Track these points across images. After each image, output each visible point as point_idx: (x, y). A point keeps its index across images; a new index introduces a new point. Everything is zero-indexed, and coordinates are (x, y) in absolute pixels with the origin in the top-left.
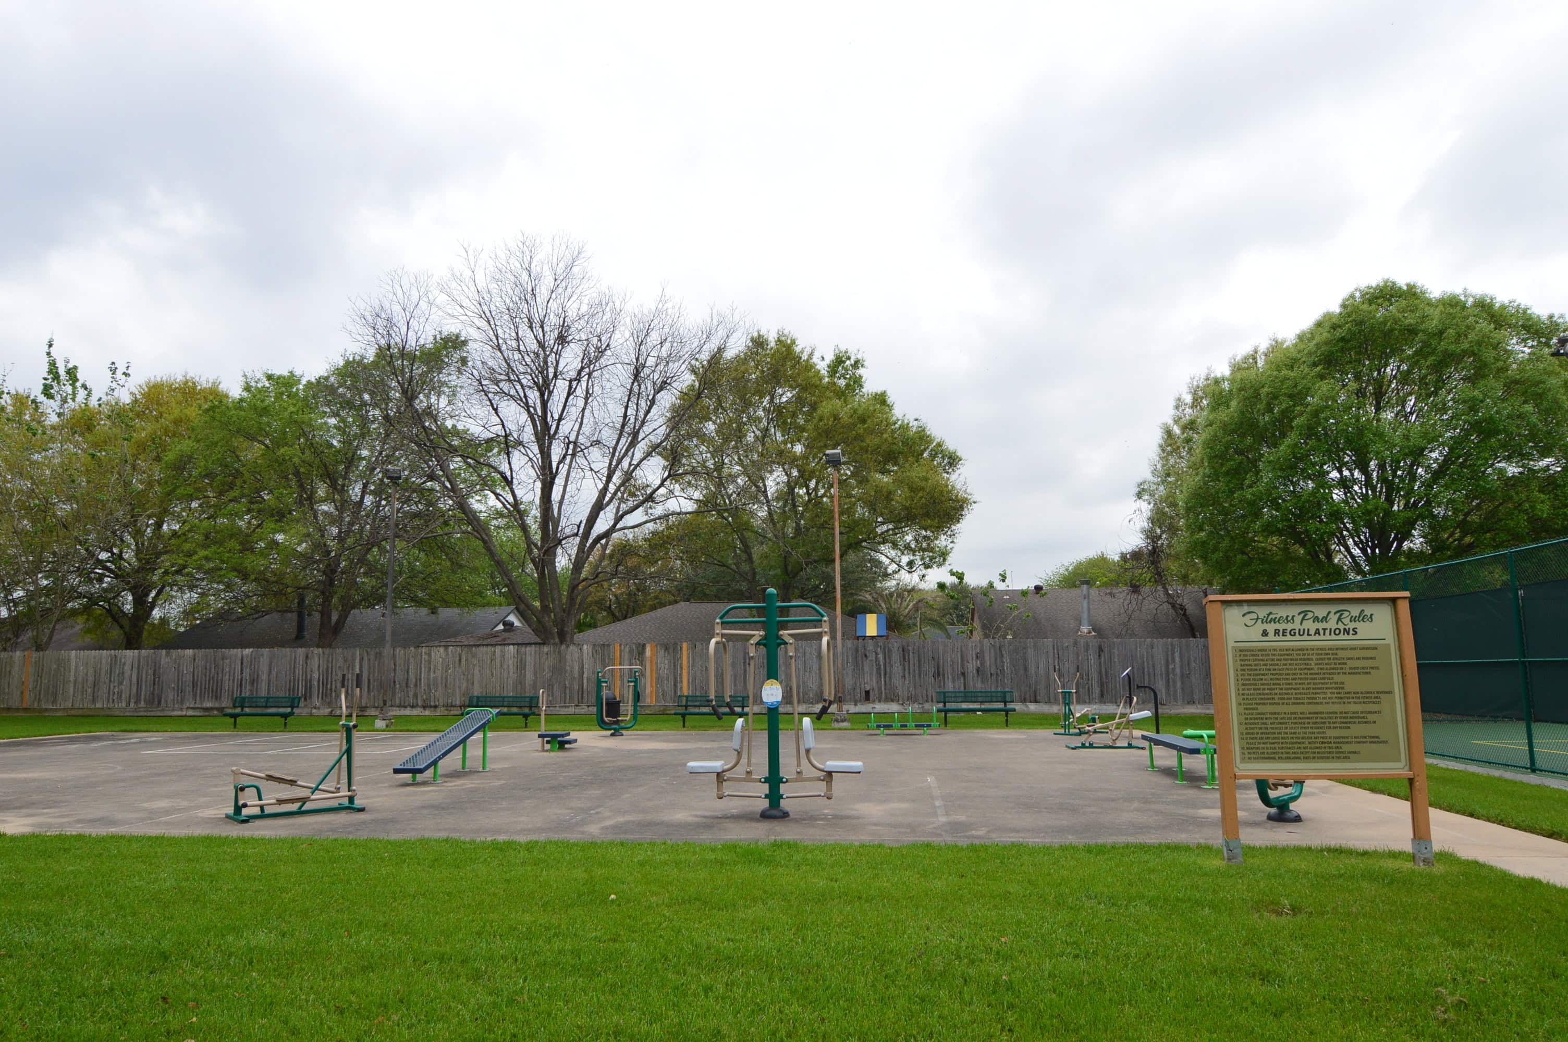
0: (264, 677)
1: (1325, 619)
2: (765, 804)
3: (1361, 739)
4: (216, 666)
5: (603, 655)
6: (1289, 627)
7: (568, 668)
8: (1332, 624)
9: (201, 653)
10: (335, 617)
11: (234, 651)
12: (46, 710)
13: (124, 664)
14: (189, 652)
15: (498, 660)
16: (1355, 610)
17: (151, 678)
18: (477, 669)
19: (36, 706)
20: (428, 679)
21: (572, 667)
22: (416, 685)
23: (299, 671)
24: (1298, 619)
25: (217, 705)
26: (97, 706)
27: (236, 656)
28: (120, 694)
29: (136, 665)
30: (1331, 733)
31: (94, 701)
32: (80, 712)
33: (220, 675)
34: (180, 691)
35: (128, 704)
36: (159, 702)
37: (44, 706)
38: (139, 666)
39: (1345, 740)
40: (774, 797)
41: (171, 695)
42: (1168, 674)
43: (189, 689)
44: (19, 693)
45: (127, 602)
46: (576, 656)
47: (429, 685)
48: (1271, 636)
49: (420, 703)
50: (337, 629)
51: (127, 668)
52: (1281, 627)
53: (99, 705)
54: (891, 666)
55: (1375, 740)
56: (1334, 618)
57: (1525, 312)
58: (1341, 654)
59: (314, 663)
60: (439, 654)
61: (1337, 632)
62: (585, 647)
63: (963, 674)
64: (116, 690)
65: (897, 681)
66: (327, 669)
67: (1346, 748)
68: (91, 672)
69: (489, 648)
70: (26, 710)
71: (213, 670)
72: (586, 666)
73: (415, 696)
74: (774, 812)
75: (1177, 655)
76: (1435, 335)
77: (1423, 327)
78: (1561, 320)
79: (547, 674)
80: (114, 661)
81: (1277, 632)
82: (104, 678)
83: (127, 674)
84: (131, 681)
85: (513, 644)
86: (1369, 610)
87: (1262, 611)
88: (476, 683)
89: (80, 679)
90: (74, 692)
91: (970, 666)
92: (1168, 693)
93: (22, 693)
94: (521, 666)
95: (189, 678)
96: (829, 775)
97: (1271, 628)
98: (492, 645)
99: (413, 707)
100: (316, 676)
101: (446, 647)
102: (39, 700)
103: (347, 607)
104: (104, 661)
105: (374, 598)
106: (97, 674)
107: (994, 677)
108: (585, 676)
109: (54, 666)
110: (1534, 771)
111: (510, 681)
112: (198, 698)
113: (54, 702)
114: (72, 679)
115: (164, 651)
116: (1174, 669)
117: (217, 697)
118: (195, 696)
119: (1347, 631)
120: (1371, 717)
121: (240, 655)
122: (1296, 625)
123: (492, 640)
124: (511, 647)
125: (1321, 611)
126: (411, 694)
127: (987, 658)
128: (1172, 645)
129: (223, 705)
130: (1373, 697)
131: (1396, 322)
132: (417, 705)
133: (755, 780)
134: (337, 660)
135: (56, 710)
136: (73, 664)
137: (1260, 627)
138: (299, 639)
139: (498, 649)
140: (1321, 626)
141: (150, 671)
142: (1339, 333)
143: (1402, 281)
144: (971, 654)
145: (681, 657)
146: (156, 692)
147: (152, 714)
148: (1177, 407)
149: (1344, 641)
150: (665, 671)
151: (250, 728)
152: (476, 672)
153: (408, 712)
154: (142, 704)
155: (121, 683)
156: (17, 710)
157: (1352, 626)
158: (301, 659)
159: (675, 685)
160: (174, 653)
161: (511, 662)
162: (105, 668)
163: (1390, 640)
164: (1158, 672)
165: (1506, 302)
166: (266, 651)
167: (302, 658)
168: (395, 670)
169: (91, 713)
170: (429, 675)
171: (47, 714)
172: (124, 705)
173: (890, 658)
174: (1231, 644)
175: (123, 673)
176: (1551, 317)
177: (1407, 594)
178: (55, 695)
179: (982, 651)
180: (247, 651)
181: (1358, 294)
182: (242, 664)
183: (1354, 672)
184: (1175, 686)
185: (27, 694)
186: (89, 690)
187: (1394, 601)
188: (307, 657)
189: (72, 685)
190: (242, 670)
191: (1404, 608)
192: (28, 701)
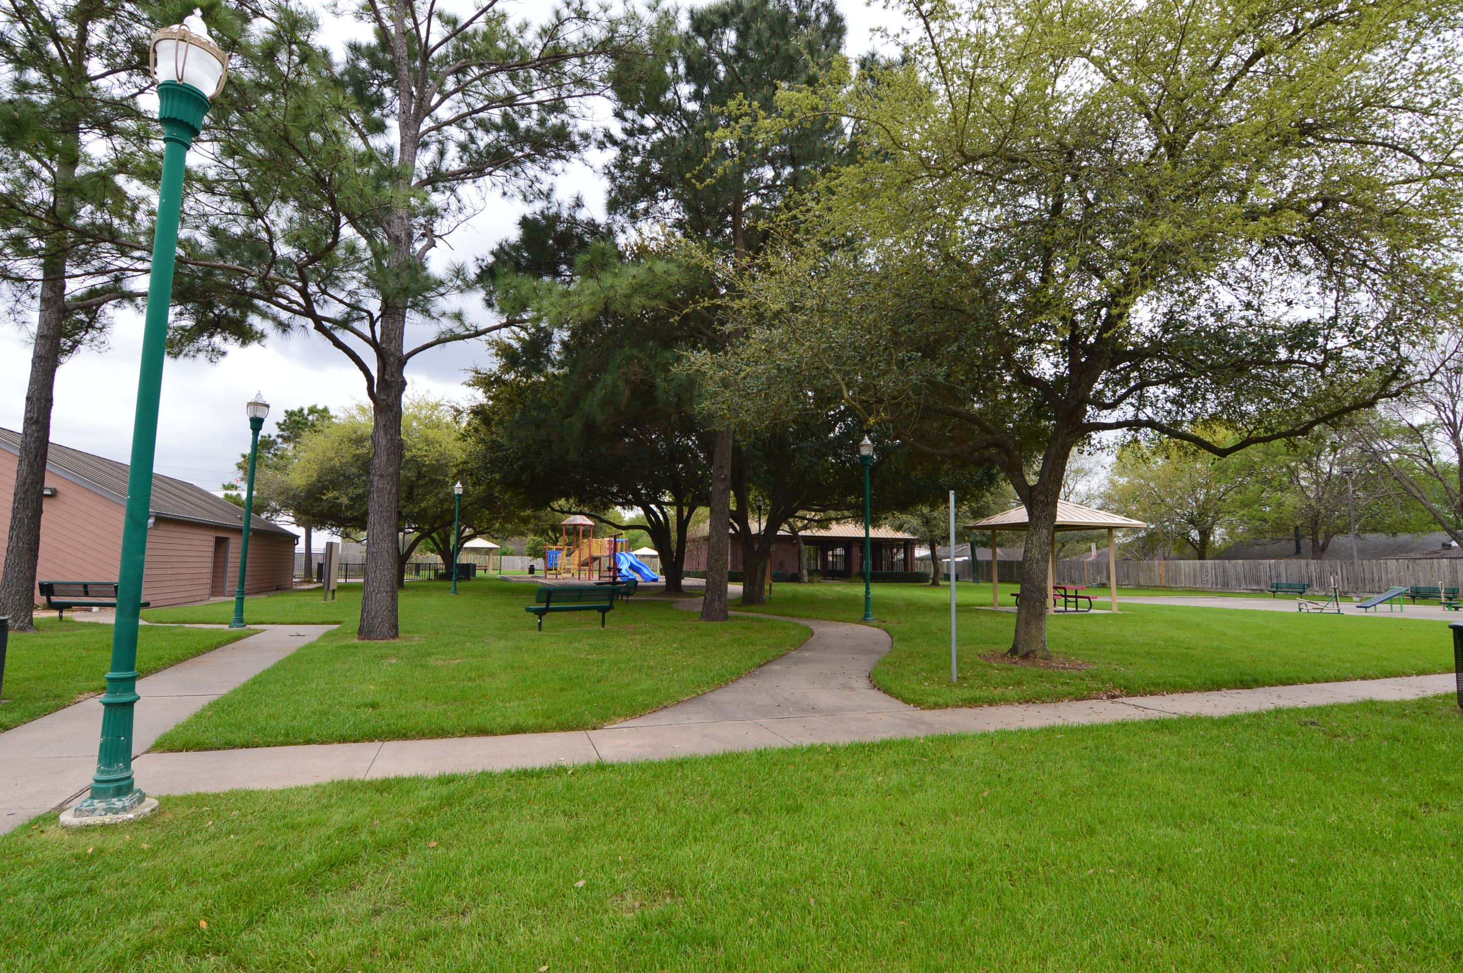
0: (1284, 575)
4: (1257, 568)
9: (1246, 562)
10: (1321, 542)
11: (1267, 561)
12: (1175, 587)
14: (1240, 561)
15: (1436, 568)
17: (1220, 573)
18: (1421, 572)
19: (1168, 585)
22: (1379, 581)
23: (1303, 572)
25: (1260, 587)
26: (1197, 586)
27: (1264, 563)
28: (1208, 581)
29: (1213, 566)
31: (1195, 584)
32: (1190, 589)
33: (1259, 573)
34: (1238, 580)
35: (1214, 586)
36: (1228, 584)
37: (1173, 585)
38: (1216, 568)
41: (1233, 582)
43: (1243, 579)
44: (1159, 579)
45: (1195, 534)
50: (1323, 548)
51: (1209, 569)
59: (1312, 568)
60: (1392, 564)
64: (1206, 579)
66: (1320, 571)
68: (1192, 570)
69: (1430, 560)
70: (1165, 587)
71: (1255, 570)
73: (1380, 587)
80: (1202, 566)
82: (1198, 573)
84: (1212, 574)
85: (1446, 558)
88: (1420, 580)
89: (1187, 574)
90: (1185, 579)
93: (1161, 579)
94: (1453, 571)
95: (1242, 574)
98: (1433, 558)
100: (1314, 573)
101: (1397, 560)
102: (1170, 583)
103: (1328, 537)
104: (1198, 565)
105: (1344, 530)
106: (1195, 571)
109: (1174, 568)
111: (1447, 580)
112: (1248, 584)
113: (1176, 583)
114: (1183, 573)
115: (1227, 561)
117: (1258, 584)
118: (1246, 583)
123: (1432, 555)
126: (1375, 587)
129: (1263, 587)
134: (1326, 567)
135: (1179, 587)
136: (1183, 567)
138: (1298, 553)
139: (1435, 561)
141: (1219, 571)
146: (1226, 580)
147: (1226, 591)
151: (1281, 598)
152: (1421, 574)
154: (1219, 585)
155: (1207, 575)
160: (1232, 562)
161: (1446, 569)
162: (1198, 568)
166: (1283, 561)
167: (1305, 566)
168: (1364, 572)
169: (1196, 590)
170: (1387, 576)
172: (1211, 587)
175: (1208, 572)
178: (1176, 580)
180: (1272, 561)
182: (1270, 567)
185: (1163, 579)
186: (1192, 579)
189: (1183, 575)
190: (1271, 571)
192: (1164, 583)
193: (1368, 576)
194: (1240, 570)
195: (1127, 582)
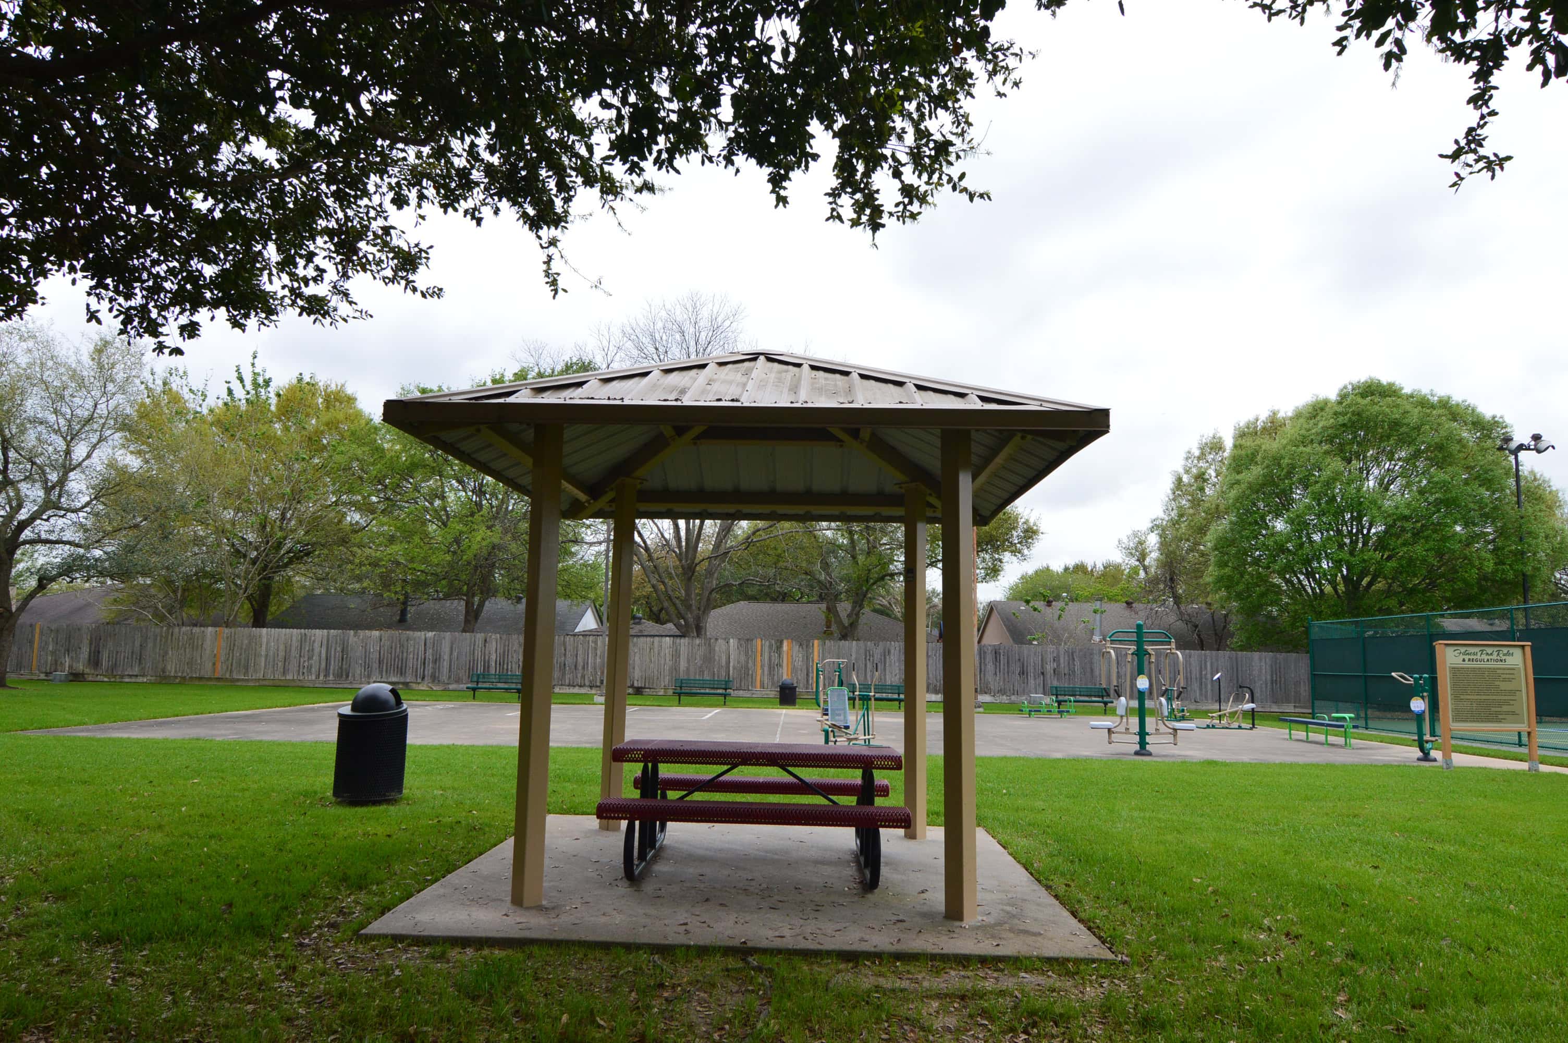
0: (446, 657)
1: (1491, 654)
2: (1137, 747)
3: (1507, 713)
4: (402, 646)
5: (747, 647)
6: (1475, 657)
7: (717, 658)
8: (1495, 657)
10: (475, 606)
11: (418, 634)
12: (238, 680)
13: (314, 641)
14: (376, 633)
15: (656, 650)
16: (1505, 650)
17: (339, 655)
18: (637, 655)
19: (228, 676)
20: (595, 663)
21: (720, 657)
22: (583, 668)
23: (478, 653)
24: (1479, 654)
25: (402, 680)
26: (288, 678)
27: (419, 638)
28: (310, 668)
29: (325, 642)
30: (1493, 709)
31: (284, 673)
32: (271, 683)
33: (405, 654)
34: (367, 666)
35: (318, 676)
36: (347, 676)
37: (235, 676)
38: (328, 644)
39: (1500, 713)
40: (1143, 743)
42: (1201, 678)
43: (376, 665)
44: (211, 664)
46: (724, 648)
47: (595, 669)
48: (1467, 662)
49: (587, 683)
50: (477, 617)
51: (317, 645)
52: (1471, 657)
53: (289, 677)
54: (985, 665)
55: (1513, 713)
56: (1496, 654)
57: (1473, 410)
58: (1499, 671)
59: (492, 646)
61: (1497, 661)
62: (731, 641)
63: (1043, 673)
64: (306, 664)
65: (990, 677)
66: (504, 652)
67: (1500, 717)
68: (282, 647)
69: (648, 639)
70: (218, 679)
71: (398, 650)
72: (732, 657)
73: (583, 677)
74: (1143, 752)
75: (1209, 664)
76: (1415, 429)
77: (1406, 421)
78: (1501, 420)
79: (699, 662)
80: (303, 640)
81: (1469, 660)
82: (294, 653)
83: (317, 650)
84: (320, 656)
85: (669, 636)
86: (1512, 650)
87: (1463, 650)
88: (636, 667)
89: (271, 653)
90: (265, 665)
91: (1048, 667)
92: (1201, 694)
93: (214, 664)
94: (676, 655)
95: (375, 656)
96: (1175, 730)
97: (1467, 657)
98: (650, 636)
99: (580, 686)
100: (493, 657)
102: (231, 672)
103: (484, 598)
104: (294, 638)
106: (287, 649)
107: (1067, 677)
108: (731, 664)
109: (246, 642)
110: (1520, 746)
111: (667, 668)
112: (384, 673)
113: (246, 673)
114: (263, 653)
115: (352, 632)
116: (1206, 674)
117: (402, 673)
118: (381, 672)
119: (1501, 661)
120: (1512, 702)
121: (423, 637)
122: (1478, 657)
124: (668, 638)
125: (1489, 650)
126: (579, 675)
127: (1062, 661)
128: (1205, 655)
129: (408, 680)
130: (1513, 692)
131: (1386, 415)
132: (585, 685)
133: (1131, 733)
134: (513, 645)
135: (247, 680)
136: (264, 640)
137: (1462, 657)
140: (1489, 657)
141: (339, 649)
142: (1341, 420)
143: (1385, 380)
144: (1049, 657)
145: (813, 652)
146: (344, 666)
147: (341, 686)
148: (1187, 459)
149: (1499, 665)
150: (799, 663)
151: (485, 700)
152: (637, 658)
153: (576, 690)
154: (331, 677)
155: (310, 658)
156: (210, 679)
157: (1504, 658)
158: (480, 643)
159: (807, 675)
160: (361, 633)
161: (667, 652)
162: (295, 644)
163: (1521, 665)
164: (1193, 676)
165: (1460, 401)
166: (447, 635)
168: (565, 655)
169: (282, 684)
170: (595, 659)
171: (239, 684)
172: (314, 678)
173: (985, 659)
174: (1448, 665)
175: (313, 650)
176: (1494, 417)
177: (1530, 643)
178: (247, 668)
179: (1058, 656)
180: (430, 634)
181: (1350, 387)
182: (425, 645)
183: (1504, 680)
184: (1206, 687)
185: (219, 665)
186: (280, 664)
187: (1523, 647)
188: (486, 640)
189: (263, 659)
190: (425, 650)
191: (1528, 650)
192: (220, 671)
193: (569, 660)
194: (374, 649)
195: (136, 670)
